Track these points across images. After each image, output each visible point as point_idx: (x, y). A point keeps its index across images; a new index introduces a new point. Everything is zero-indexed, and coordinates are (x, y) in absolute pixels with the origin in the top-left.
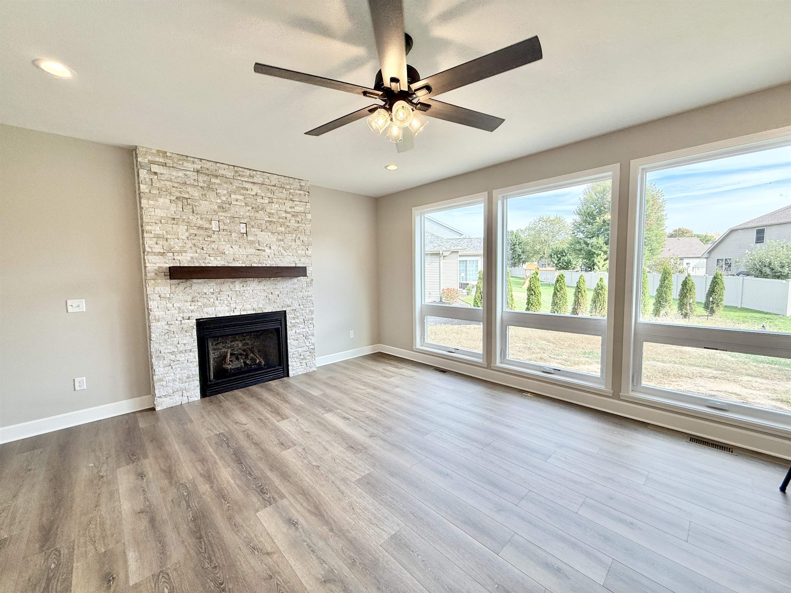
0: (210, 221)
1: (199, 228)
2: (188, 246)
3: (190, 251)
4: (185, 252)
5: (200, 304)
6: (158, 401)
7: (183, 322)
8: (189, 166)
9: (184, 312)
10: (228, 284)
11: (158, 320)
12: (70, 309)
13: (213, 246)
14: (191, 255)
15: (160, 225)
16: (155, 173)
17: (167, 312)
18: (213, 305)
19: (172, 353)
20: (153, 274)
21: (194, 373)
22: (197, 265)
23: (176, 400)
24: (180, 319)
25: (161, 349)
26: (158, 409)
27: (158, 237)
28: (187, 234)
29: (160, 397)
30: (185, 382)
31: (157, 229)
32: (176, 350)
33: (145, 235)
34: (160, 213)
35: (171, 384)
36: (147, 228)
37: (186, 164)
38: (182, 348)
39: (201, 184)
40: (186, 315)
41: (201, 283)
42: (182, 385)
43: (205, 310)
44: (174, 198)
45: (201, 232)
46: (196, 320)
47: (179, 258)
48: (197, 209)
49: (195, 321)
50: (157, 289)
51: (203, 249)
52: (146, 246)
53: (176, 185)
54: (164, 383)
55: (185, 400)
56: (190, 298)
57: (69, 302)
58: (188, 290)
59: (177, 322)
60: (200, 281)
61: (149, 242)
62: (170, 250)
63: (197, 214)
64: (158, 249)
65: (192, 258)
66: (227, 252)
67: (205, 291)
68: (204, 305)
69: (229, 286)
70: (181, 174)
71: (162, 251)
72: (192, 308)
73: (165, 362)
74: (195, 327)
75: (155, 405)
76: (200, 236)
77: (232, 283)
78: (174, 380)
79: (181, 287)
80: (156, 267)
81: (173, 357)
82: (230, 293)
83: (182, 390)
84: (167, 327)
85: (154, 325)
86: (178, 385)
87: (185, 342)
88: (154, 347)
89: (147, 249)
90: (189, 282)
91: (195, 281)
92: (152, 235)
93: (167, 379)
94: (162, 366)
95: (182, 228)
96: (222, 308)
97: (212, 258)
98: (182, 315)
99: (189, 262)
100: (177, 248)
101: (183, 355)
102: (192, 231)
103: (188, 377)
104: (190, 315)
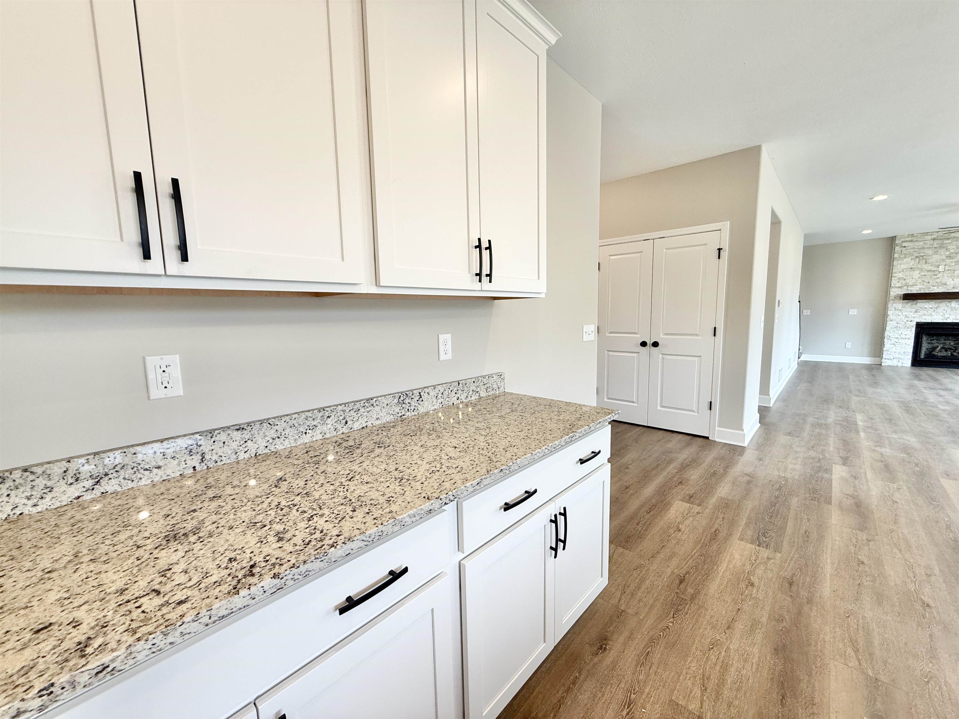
0: (938, 266)
1: (929, 271)
2: (918, 282)
3: (919, 284)
4: (916, 285)
5: (920, 314)
6: (883, 360)
7: (907, 323)
8: (929, 237)
9: (908, 317)
10: (946, 303)
11: (892, 321)
12: (850, 313)
13: (937, 280)
14: (920, 287)
15: (902, 272)
16: (905, 247)
17: (898, 317)
18: (931, 315)
19: (897, 338)
20: (893, 298)
21: (909, 351)
22: (923, 292)
23: (895, 363)
24: (905, 321)
25: (890, 335)
26: (883, 364)
27: (899, 279)
28: (919, 275)
29: (885, 359)
30: (902, 355)
31: (900, 275)
32: (899, 337)
33: (892, 279)
34: (903, 266)
35: (893, 354)
36: (894, 275)
37: (926, 237)
38: (903, 336)
39: (936, 246)
40: (910, 319)
42: (900, 356)
43: (924, 317)
44: (914, 257)
45: (930, 273)
47: (911, 289)
48: (930, 261)
49: (915, 323)
50: (894, 305)
51: (929, 283)
52: (892, 284)
53: (916, 250)
54: (889, 353)
55: (900, 365)
56: (914, 310)
57: (850, 310)
58: (914, 306)
59: (903, 323)
60: (923, 301)
61: (894, 282)
62: (906, 285)
63: (929, 263)
64: (899, 285)
65: (920, 288)
66: (947, 284)
67: (926, 306)
68: (923, 315)
69: (946, 304)
70: (921, 243)
71: (901, 286)
72: (915, 316)
73: (892, 342)
74: (915, 326)
75: (881, 362)
76: (928, 276)
77: (949, 302)
78: (895, 352)
79: (909, 304)
80: (896, 294)
81: (897, 340)
82: (946, 308)
83: (899, 359)
84: (896, 325)
85: (889, 323)
86: (897, 355)
87: (906, 333)
88: (887, 334)
89: (892, 285)
90: (915, 302)
91: (919, 301)
92: (896, 278)
93: (891, 351)
94: (889, 343)
95: (917, 272)
96: (938, 317)
97: (935, 288)
98: (907, 319)
99: (918, 290)
100: (911, 283)
101: (903, 340)
102: (923, 273)
103: (904, 353)
104: (912, 319)
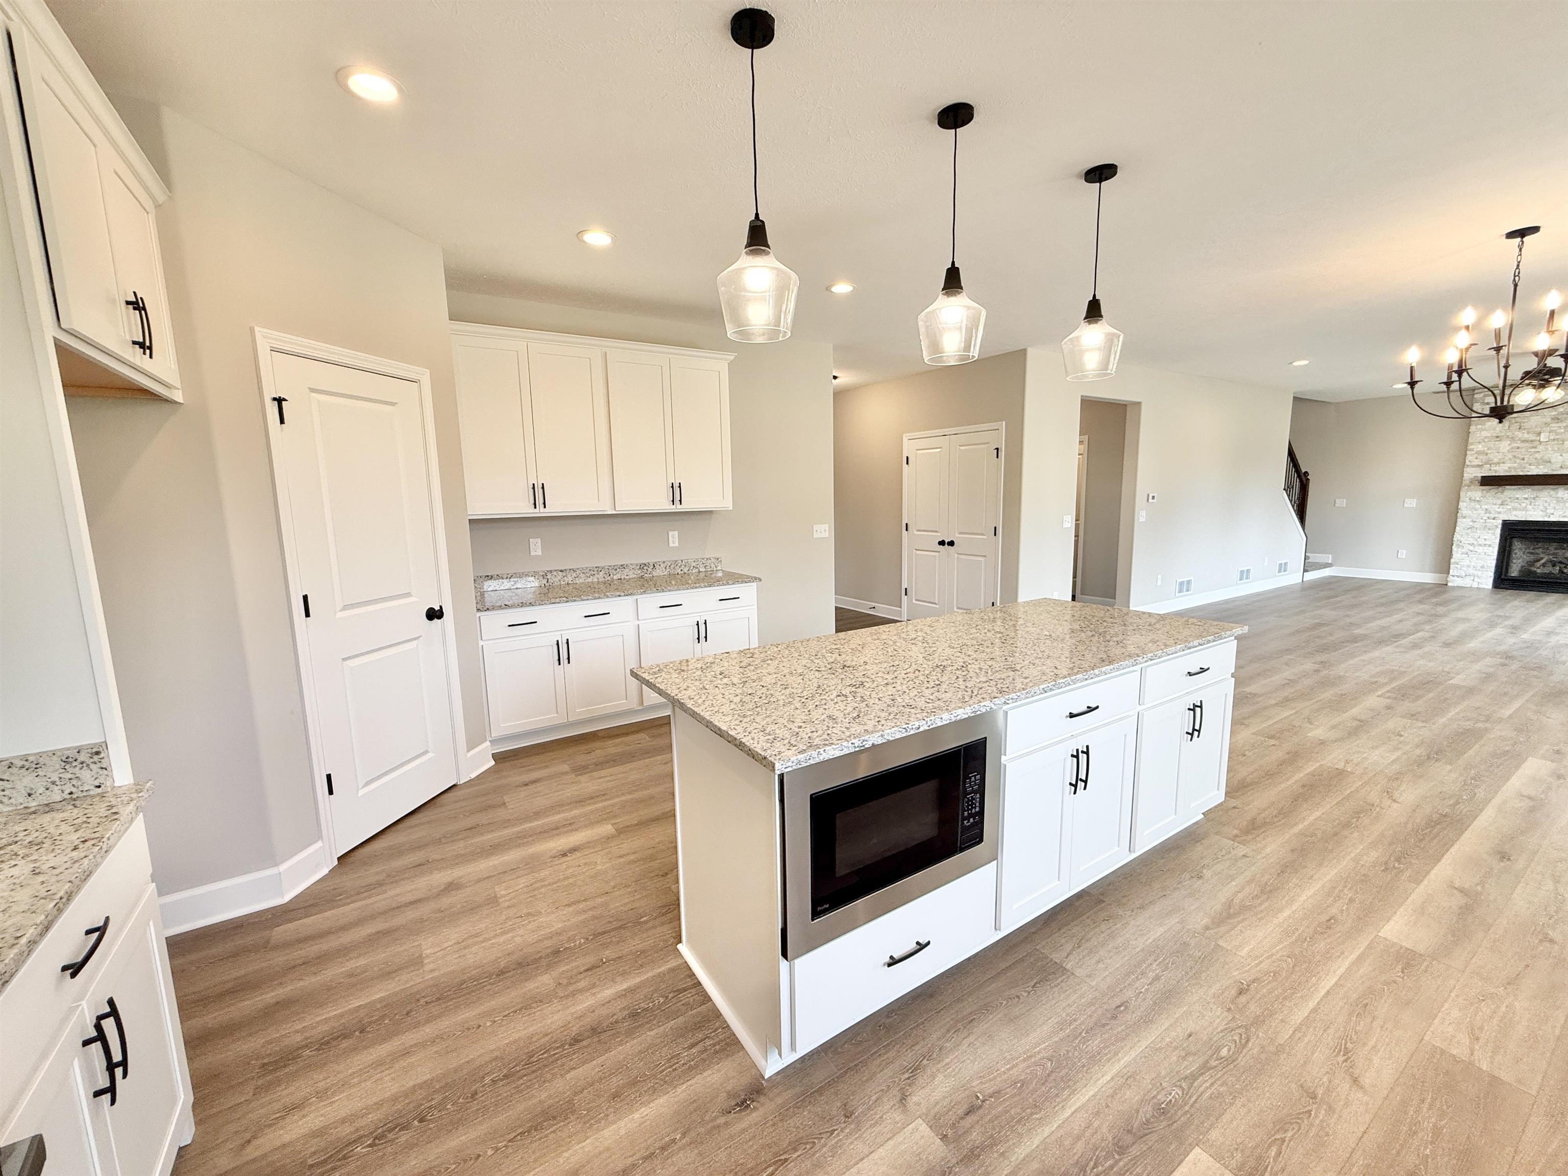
0: (1539, 434)
1: (1523, 441)
2: (1507, 458)
3: (1509, 461)
4: (1504, 463)
5: (1509, 507)
6: (1450, 578)
7: (1488, 521)
9: (1490, 513)
10: (1549, 490)
11: (1465, 517)
12: (1406, 505)
13: (1537, 455)
14: (1509, 465)
15: (1483, 443)
17: (1475, 512)
18: (1525, 509)
19: (1472, 544)
20: (1468, 482)
21: (1489, 565)
22: (1514, 474)
23: (1467, 582)
24: (1485, 518)
25: (1462, 539)
26: (1449, 584)
27: (1479, 453)
28: (1508, 448)
29: (1453, 576)
30: (1479, 570)
31: (1480, 447)
32: (1475, 543)
33: (1468, 452)
34: (1484, 434)
35: (1465, 569)
36: (1470, 447)
38: (1481, 542)
40: (1492, 516)
41: (1514, 490)
42: (1476, 573)
43: (1515, 513)
45: (1526, 444)
46: (1503, 521)
47: (1495, 468)
48: (1526, 425)
49: (1501, 522)
50: (1469, 493)
51: (1523, 459)
52: (1467, 461)
54: (1459, 566)
55: (1475, 585)
56: (1499, 502)
57: (1406, 500)
58: (1499, 495)
59: (1482, 521)
60: (1513, 487)
61: (1471, 458)
62: (1488, 462)
63: (1524, 429)
64: (1476, 462)
65: (1509, 468)
66: (1553, 461)
67: (1517, 496)
68: (1514, 509)
69: (1549, 493)
71: (1480, 464)
72: (1500, 510)
73: (1463, 550)
74: (1500, 526)
75: (1447, 581)
76: (1522, 448)
77: (1554, 489)
78: (1468, 566)
79: (1492, 493)
80: (1472, 476)
81: (1471, 548)
82: (1548, 499)
83: (1474, 576)
84: (1471, 524)
85: (1460, 521)
86: (1471, 571)
87: (1486, 537)
88: (1457, 537)
89: (1467, 463)
90: (1500, 489)
91: (1508, 487)
92: (1473, 453)
93: (1462, 563)
94: (1460, 552)
95: (1505, 443)
96: (1536, 513)
97: (1533, 467)
98: (1488, 515)
99: (1506, 471)
100: (1496, 460)
101: (1481, 548)
102: (1515, 445)
103: (1483, 567)
104: (1496, 515)
